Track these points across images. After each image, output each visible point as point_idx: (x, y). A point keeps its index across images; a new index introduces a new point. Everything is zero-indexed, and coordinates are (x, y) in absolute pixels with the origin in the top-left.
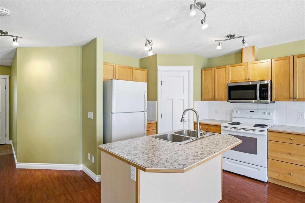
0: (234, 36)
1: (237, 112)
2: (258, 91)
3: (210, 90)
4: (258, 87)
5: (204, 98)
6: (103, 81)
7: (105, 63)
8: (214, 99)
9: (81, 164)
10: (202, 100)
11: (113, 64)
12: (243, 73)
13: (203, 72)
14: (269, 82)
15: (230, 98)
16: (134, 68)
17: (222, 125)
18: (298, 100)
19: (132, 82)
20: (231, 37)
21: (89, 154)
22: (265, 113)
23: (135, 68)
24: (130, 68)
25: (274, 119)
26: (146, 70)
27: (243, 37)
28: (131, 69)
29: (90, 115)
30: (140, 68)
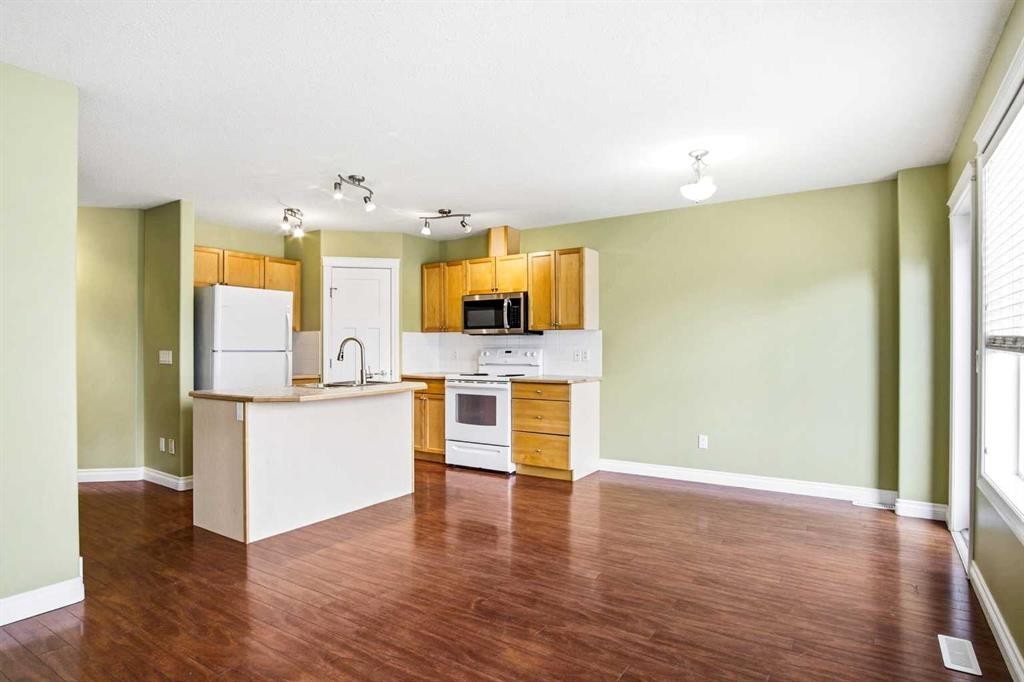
0: (450, 212)
1: (485, 354)
2: (505, 313)
3: (437, 309)
4: (505, 304)
5: (426, 326)
6: (195, 288)
7: (198, 248)
8: (443, 328)
9: (140, 466)
10: (422, 331)
11: (216, 251)
12: (489, 277)
13: (425, 271)
14: (522, 295)
15: (466, 326)
16: (267, 259)
17: (448, 377)
18: (560, 328)
19: (261, 290)
20: (445, 213)
21: (163, 441)
22: (526, 354)
23: (270, 257)
24: (257, 257)
25: (540, 364)
26: (298, 263)
27: (464, 216)
28: (259, 259)
29: (166, 357)
30: (286, 257)
